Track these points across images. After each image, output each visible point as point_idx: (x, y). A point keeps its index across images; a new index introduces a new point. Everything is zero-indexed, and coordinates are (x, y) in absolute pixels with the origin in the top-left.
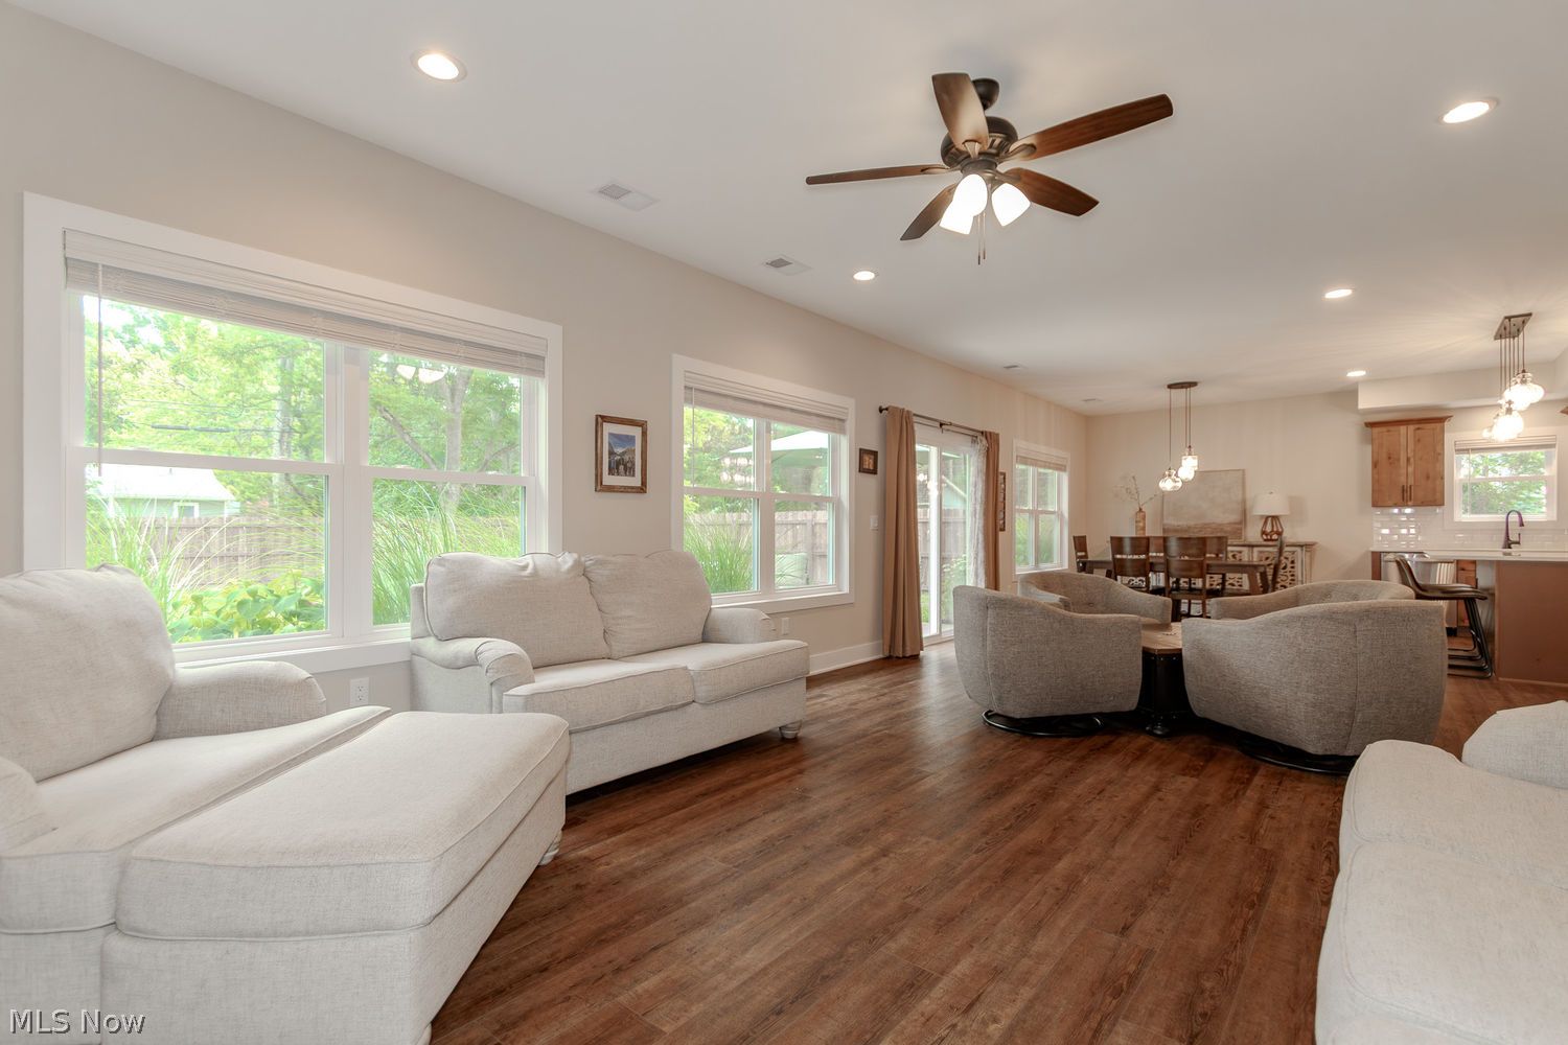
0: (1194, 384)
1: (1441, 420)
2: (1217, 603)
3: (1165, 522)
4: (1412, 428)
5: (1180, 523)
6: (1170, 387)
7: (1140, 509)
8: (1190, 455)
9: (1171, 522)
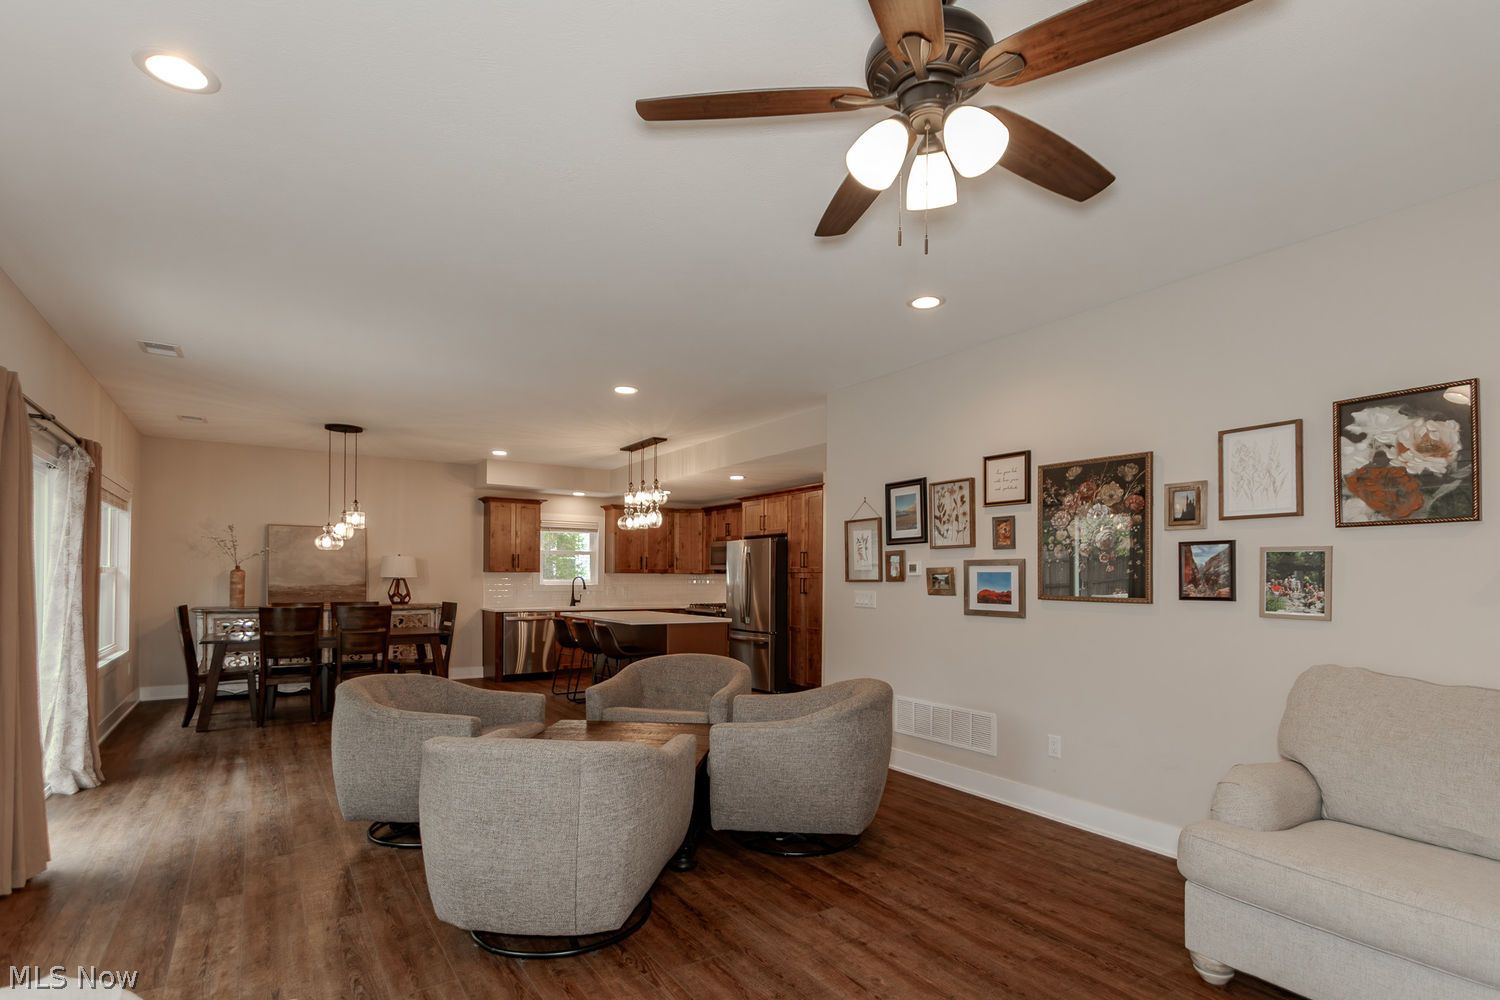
0: (357, 430)
1: (538, 502)
2: (600, 692)
3: (271, 583)
4: (519, 505)
5: (292, 585)
6: (330, 427)
7: (237, 568)
8: (356, 510)
9: (278, 582)
